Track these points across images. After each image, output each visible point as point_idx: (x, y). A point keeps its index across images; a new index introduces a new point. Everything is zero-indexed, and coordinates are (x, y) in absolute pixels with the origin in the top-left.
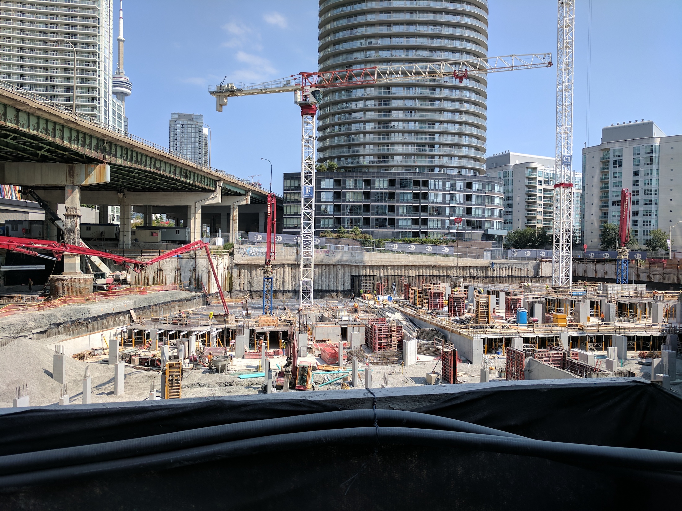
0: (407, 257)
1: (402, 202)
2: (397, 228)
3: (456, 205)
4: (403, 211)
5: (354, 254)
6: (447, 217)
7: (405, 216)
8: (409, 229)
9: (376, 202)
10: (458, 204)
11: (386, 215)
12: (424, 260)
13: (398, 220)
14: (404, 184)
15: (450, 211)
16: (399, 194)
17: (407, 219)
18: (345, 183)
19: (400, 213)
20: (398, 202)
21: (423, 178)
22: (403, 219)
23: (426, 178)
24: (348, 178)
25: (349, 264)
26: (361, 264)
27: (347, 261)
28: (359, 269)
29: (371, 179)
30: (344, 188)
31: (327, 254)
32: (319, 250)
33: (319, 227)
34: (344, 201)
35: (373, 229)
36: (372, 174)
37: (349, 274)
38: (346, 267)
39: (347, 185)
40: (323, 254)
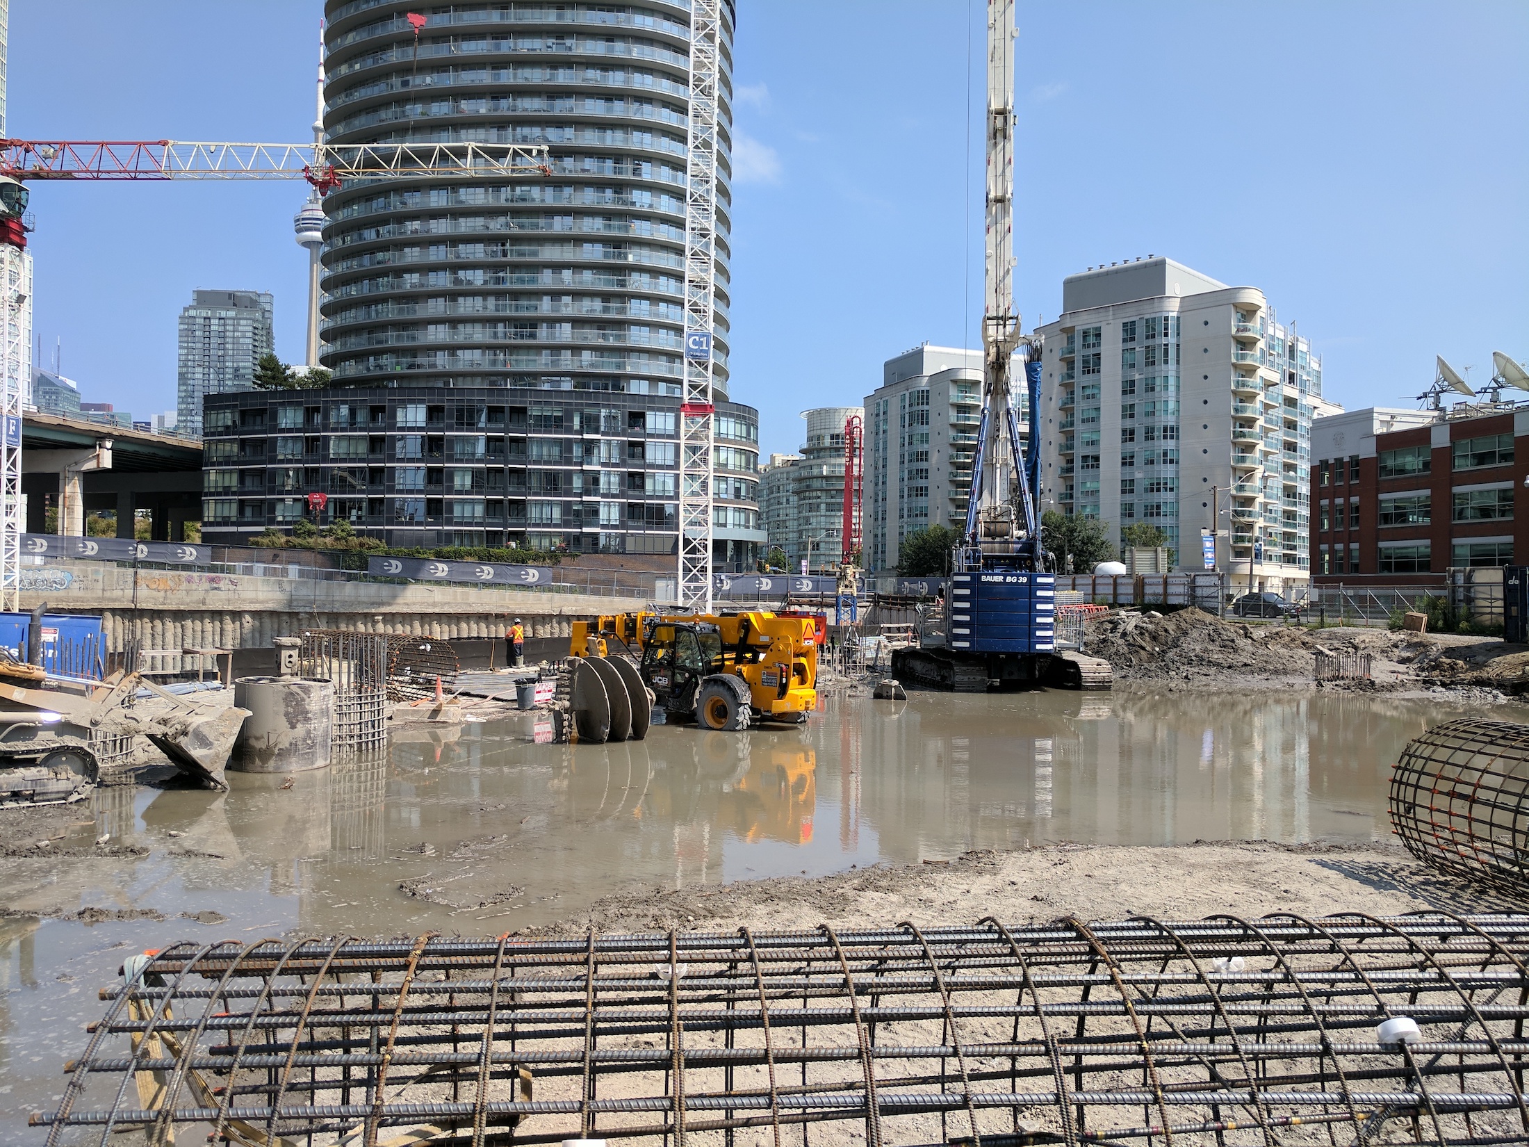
0: (426, 594)
1: (461, 461)
2: (449, 522)
3: (598, 468)
4: (463, 481)
5: (286, 586)
6: (576, 495)
7: (467, 493)
8: (477, 524)
10: (604, 465)
12: (472, 600)
13: (451, 503)
14: (466, 418)
15: (585, 482)
16: (452, 440)
17: (473, 502)
18: (326, 416)
19: (457, 487)
20: (450, 459)
21: (513, 402)
22: (463, 502)
23: (521, 402)
24: (336, 402)
25: (272, 609)
26: (302, 608)
27: (267, 601)
28: (300, 621)
29: (386, 404)
30: (327, 428)
31: (216, 585)
32: (195, 574)
34: (326, 459)
35: (392, 524)
36: (389, 394)
37: (274, 634)
38: (265, 616)
39: (332, 419)
40: (206, 585)
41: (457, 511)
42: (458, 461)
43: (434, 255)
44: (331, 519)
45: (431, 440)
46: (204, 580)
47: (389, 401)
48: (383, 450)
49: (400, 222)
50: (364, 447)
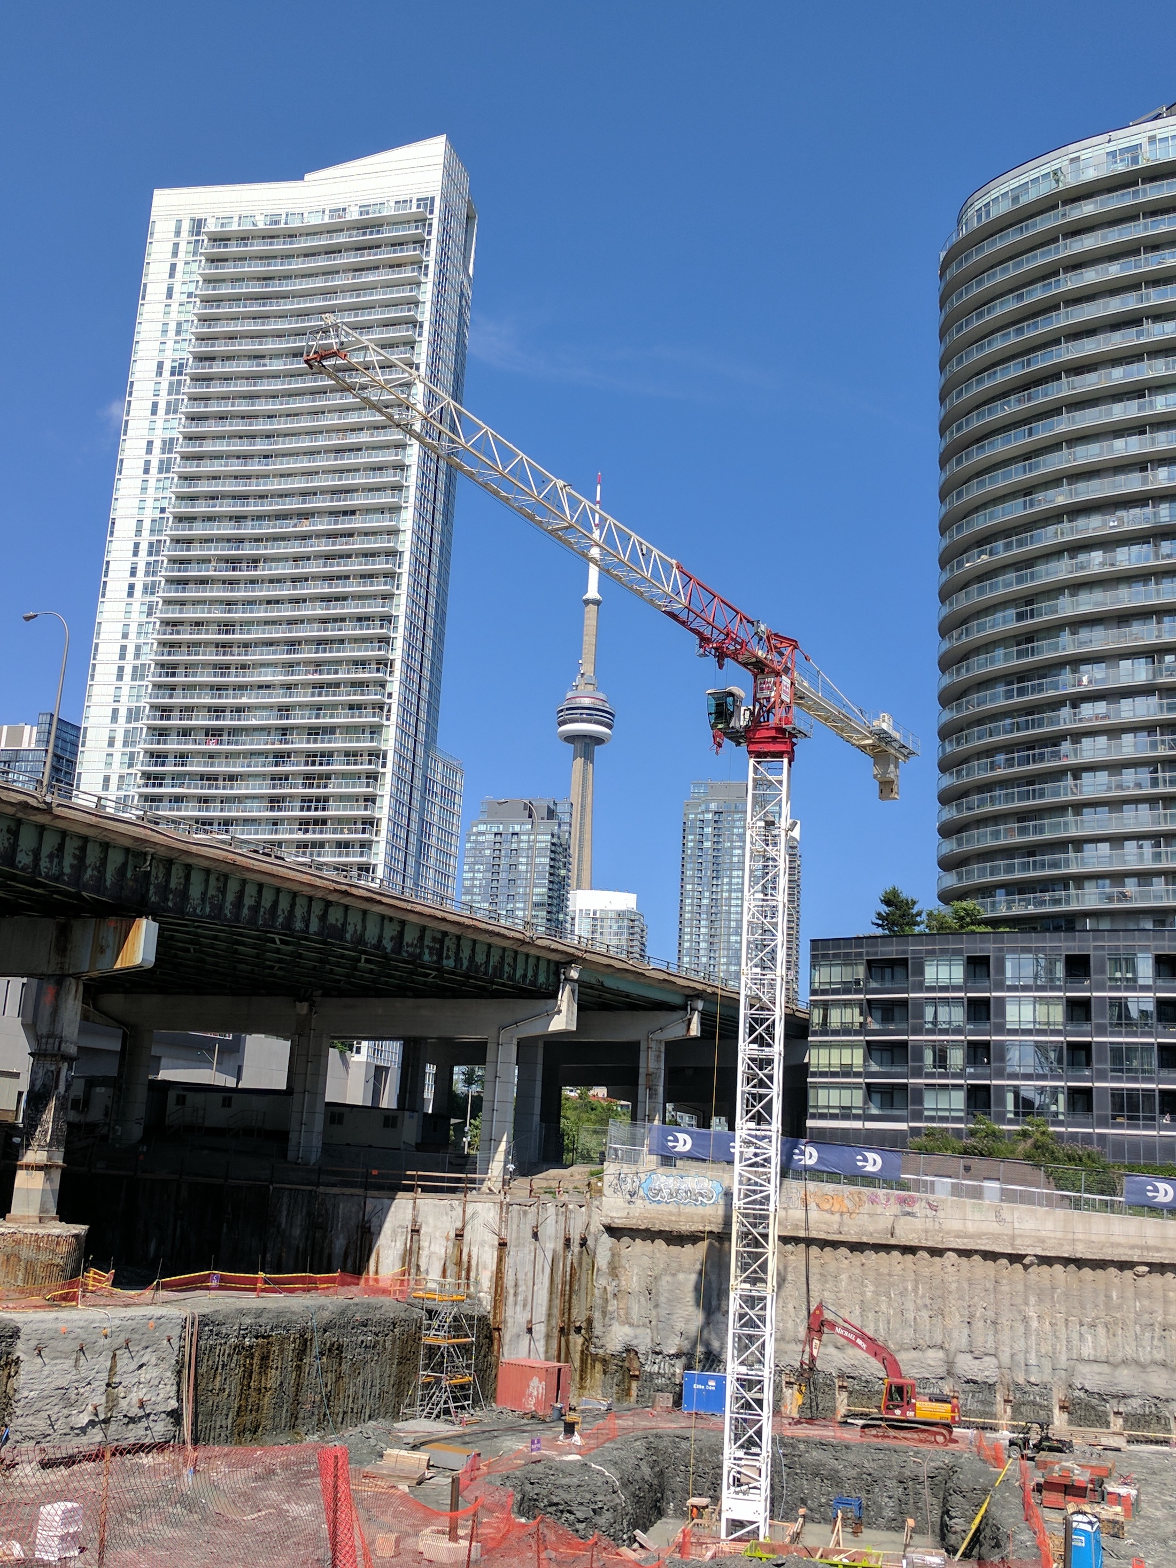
5: (1006, 1214)
9: (1112, 1034)
11: (1150, 1080)
18: (1001, 970)
24: (1013, 950)
25: (987, 1248)
26: (1031, 1250)
27: (980, 1236)
28: (1026, 1267)
29: (1091, 953)
30: (1001, 986)
31: (908, 1209)
32: (881, 1192)
33: (918, 1116)
34: (1001, 1029)
35: (1107, 1127)
36: (1095, 939)
37: (990, 1285)
38: (977, 1258)
39: (1009, 974)
40: (895, 1209)
43: (1129, 746)
44: (1011, 1116)
45: (1160, 1003)
46: (892, 1200)
47: (1096, 948)
48: (1088, 1018)
49: (1075, 706)
50: (1058, 1014)
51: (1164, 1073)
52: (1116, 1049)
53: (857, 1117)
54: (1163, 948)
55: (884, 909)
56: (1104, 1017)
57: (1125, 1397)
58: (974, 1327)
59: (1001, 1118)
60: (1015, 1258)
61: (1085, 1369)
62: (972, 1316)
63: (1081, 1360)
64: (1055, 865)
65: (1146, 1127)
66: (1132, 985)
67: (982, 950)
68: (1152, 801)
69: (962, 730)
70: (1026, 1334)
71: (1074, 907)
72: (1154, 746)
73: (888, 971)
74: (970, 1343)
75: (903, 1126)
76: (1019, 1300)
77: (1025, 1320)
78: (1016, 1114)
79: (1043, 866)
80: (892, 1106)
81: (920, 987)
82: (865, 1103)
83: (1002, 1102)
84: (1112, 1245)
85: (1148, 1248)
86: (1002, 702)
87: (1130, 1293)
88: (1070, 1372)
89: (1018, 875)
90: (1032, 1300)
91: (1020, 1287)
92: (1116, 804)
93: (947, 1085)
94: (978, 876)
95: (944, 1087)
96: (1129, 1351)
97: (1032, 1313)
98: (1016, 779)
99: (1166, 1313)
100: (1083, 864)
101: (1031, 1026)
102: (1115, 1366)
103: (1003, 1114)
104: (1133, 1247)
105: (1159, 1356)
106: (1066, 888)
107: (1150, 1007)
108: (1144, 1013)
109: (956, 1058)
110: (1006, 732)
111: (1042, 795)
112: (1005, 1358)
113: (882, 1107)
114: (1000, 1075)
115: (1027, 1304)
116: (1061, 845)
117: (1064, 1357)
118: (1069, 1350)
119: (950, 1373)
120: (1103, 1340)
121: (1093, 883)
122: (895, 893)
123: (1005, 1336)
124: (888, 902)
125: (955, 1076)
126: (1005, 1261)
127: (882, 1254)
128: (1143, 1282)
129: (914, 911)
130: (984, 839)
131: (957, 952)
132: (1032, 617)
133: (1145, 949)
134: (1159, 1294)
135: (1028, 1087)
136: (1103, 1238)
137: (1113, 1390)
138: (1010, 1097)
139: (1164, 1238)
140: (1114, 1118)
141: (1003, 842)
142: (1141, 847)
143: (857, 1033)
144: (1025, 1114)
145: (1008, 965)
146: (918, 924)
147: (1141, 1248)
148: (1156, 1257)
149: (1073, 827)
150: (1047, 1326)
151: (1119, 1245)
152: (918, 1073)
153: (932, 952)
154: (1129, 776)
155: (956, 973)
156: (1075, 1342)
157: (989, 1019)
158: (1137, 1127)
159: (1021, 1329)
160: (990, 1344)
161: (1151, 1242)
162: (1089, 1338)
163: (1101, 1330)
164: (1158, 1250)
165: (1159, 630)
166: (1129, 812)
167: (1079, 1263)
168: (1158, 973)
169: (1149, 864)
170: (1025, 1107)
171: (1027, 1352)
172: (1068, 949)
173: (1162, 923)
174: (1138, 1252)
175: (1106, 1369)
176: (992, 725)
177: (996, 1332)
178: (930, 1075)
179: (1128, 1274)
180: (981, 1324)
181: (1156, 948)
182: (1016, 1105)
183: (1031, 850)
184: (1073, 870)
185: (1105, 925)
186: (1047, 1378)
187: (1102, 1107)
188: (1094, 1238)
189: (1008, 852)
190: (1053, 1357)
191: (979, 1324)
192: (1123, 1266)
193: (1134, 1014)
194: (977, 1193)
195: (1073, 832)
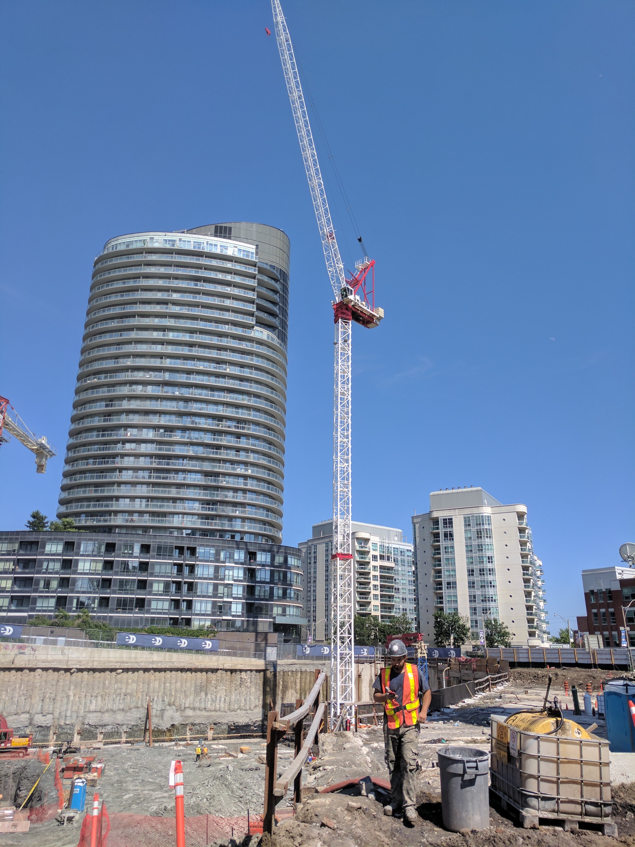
0: (149, 656)
1: (158, 576)
2: (148, 612)
3: (232, 582)
4: (158, 587)
5: (66, 651)
6: (220, 597)
7: (160, 595)
8: (165, 613)
9: (121, 575)
10: (235, 580)
11: (133, 594)
13: (150, 600)
14: (163, 551)
17: (163, 600)
18: (79, 547)
19: (154, 592)
20: (152, 575)
21: (189, 544)
22: (157, 600)
23: (193, 544)
24: (85, 540)
25: (56, 666)
26: (74, 666)
27: (53, 661)
28: (71, 674)
29: (117, 542)
30: (78, 554)
31: (22, 651)
32: (10, 644)
33: (33, 610)
34: (75, 572)
35: (113, 613)
36: (119, 537)
37: (54, 683)
38: (51, 671)
39: (82, 549)
40: (16, 651)
41: (154, 605)
42: (156, 576)
43: (142, 462)
44: (74, 609)
45: (141, 563)
46: (15, 647)
47: (119, 540)
48: (112, 568)
49: (123, 444)
50: (100, 566)
51: (139, 591)
52: (121, 581)
53: (4, 611)
54: (144, 541)
55: (32, 520)
56: (118, 568)
57: (105, 725)
58: (45, 701)
59: (70, 610)
60: (67, 670)
61: (90, 715)
62: (44, 697)
63: (89, 712)
64: (107, 506)
65: (129, 613)
66: (131, 556)
67: (72, 539)
68: (148, 484)
69: (77, 447)
70: (67, 703)
71: (113, 523)
72: (151, 463)
73: (29, 547)
74: (42, 709)
75: (25, 614)
76: (67, 688)
77: (68, 697)
78: (77, 608)
79: (102, 506)
80: (22, 605)
81: (43, 554)
82: (9, 604)
83: (72, 603)
84: (109, 662)
85: (123, 662)
86: (95, 439)
87: (113, 681)
88: (84, 717)
89: (91, 509)
90: (72, 688)
91: (68, 683)
92: (134, 484)
93: (48, 596)
94: (74, 508)
95: (47, 597)
96: (110, 706)
97: (71, 694)
98: (96, 470)
99: (126, 689)
100: (118, 506)
101: (88, 571)
102: (103, 713)
103: (71, 608)
104: (117, 662)
105: (121, 707)
106: (110, 515)
107: (137, 565)
108: (134, 567)
109: (54, 584)
110: (95, 451)
111: (106, 477)
112: (57, 715)
113: (17, 606)
114: (72, 591)
115: (69, 689)
116: (110, 498)
117: (82, 711)
118: (85, 708)
119: (30, 724)
120: (99, 702)
121: (121, 514)
122: (37, 513)
123: (58, 705)
124: (34, 516)
125: (52, 592)
126: (63, 672)
127: (7, 672)
128: (119, 676)
129: (45, 521)
130: (80, 493)
131: (61, 539)
132: (111, 406)
133: (138, 542)
134: (125, 681)
135: (83, 597)
136: (105, 659)
137: (101, 723)
138: (75, 601)
139: (130, 658)
140: (117, 609)
141: (87, 495)
142: (141, 502)
143: (10, 573)
144: (80, 608)
145: (82, 546)
146: (46, 527)
147: (120, 662)
148: (126, 666)
149: (116, 491)
150: (77, 699)
151: (111, 662)
152: (36, 591)
153: (50, 539)
154: (140, 473)
155: (60, 548)
156: (88, 704)
157: (71, 568)
158: (125, 613)
159: (65, 700)
160: (51, 708)
161: (124, 660)
162: (94, 702)
163: (99, 698)
164: (127, 663)
165: (159, 419)
166: (139, 487)
167: (94, 670)
168: (141, 551)
169: (143, 509)
170: (81, 605)
171: (67, 710)
172: (107, 540)
173: (146, 532)
174: (119, 664)
175: (99, 714)
176: (89, 447)
177: (54, 703)
178: (42, 592)
179: (114, 673)
180: (48, 700)
181: (142, 542)
182: (77, 604)
183: (98, 499)
184: (114, 508)
185: (124, 531)
186: (73, 721)
187: (112, 605)
188: (102, 659)
189: (89, 499)
190: (77, 712)
191: (47, 700)
192: (112, 670)
193: (130, 567)
194: (55, 643)
195: (116, 494)
